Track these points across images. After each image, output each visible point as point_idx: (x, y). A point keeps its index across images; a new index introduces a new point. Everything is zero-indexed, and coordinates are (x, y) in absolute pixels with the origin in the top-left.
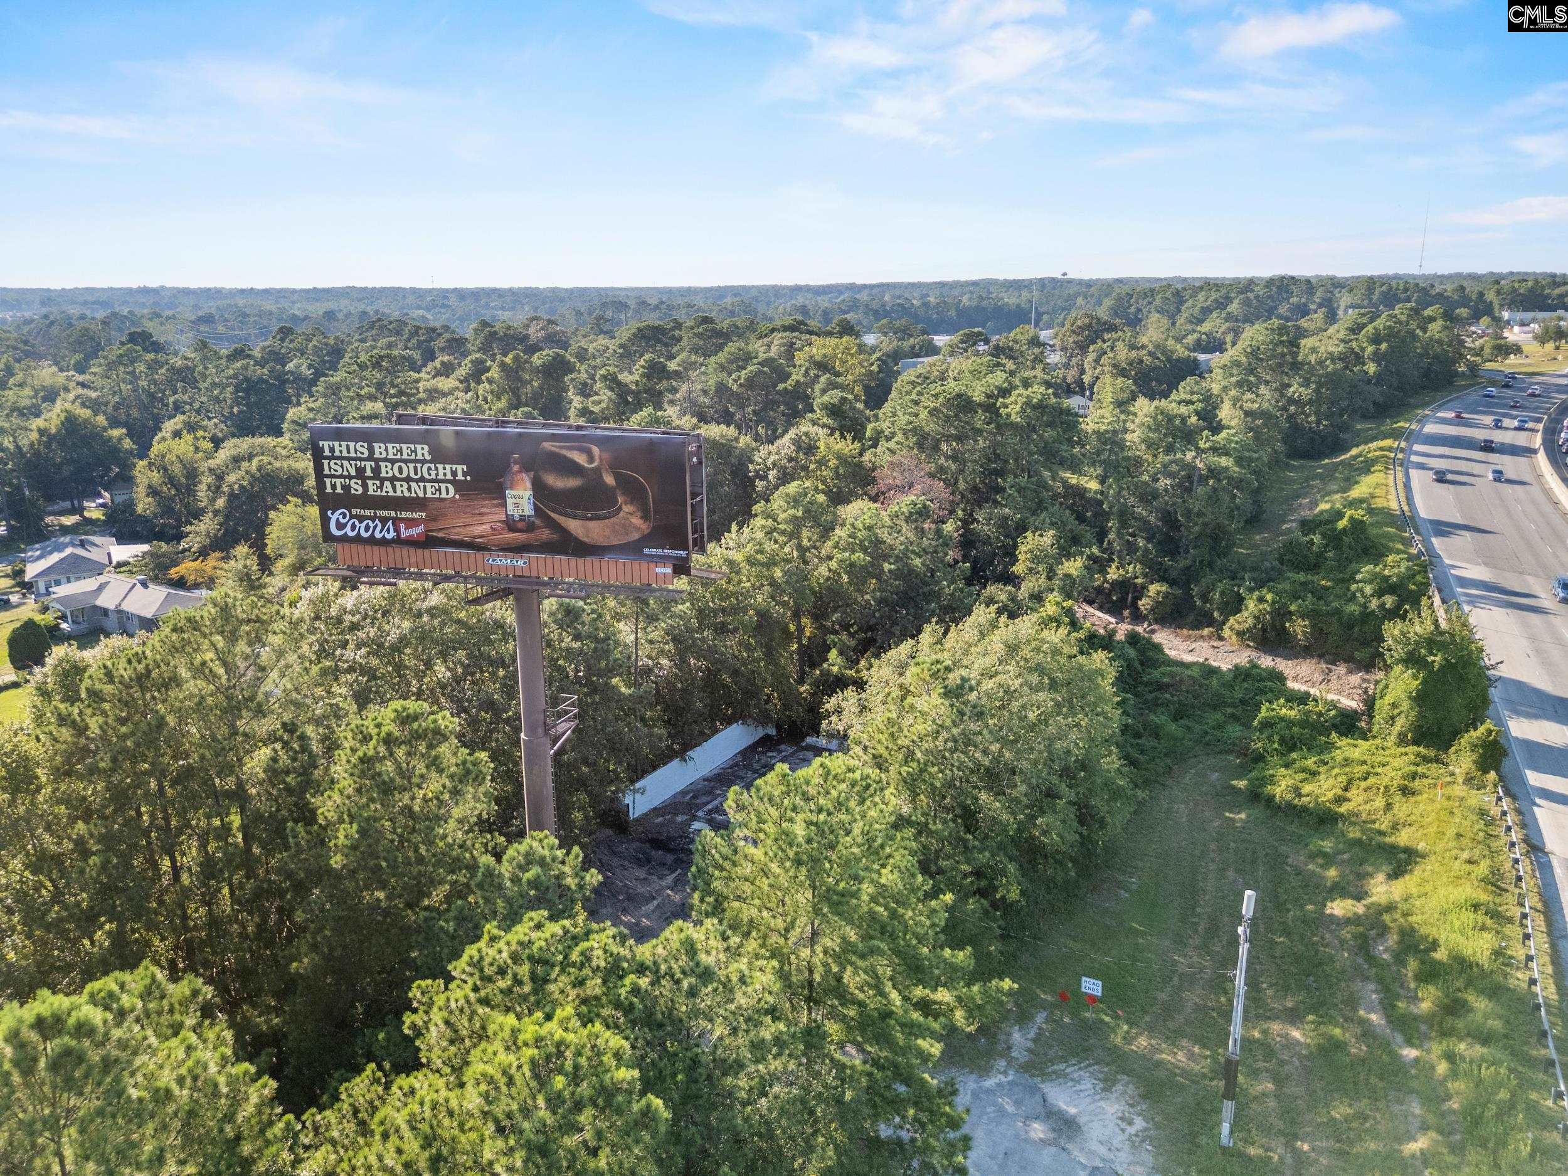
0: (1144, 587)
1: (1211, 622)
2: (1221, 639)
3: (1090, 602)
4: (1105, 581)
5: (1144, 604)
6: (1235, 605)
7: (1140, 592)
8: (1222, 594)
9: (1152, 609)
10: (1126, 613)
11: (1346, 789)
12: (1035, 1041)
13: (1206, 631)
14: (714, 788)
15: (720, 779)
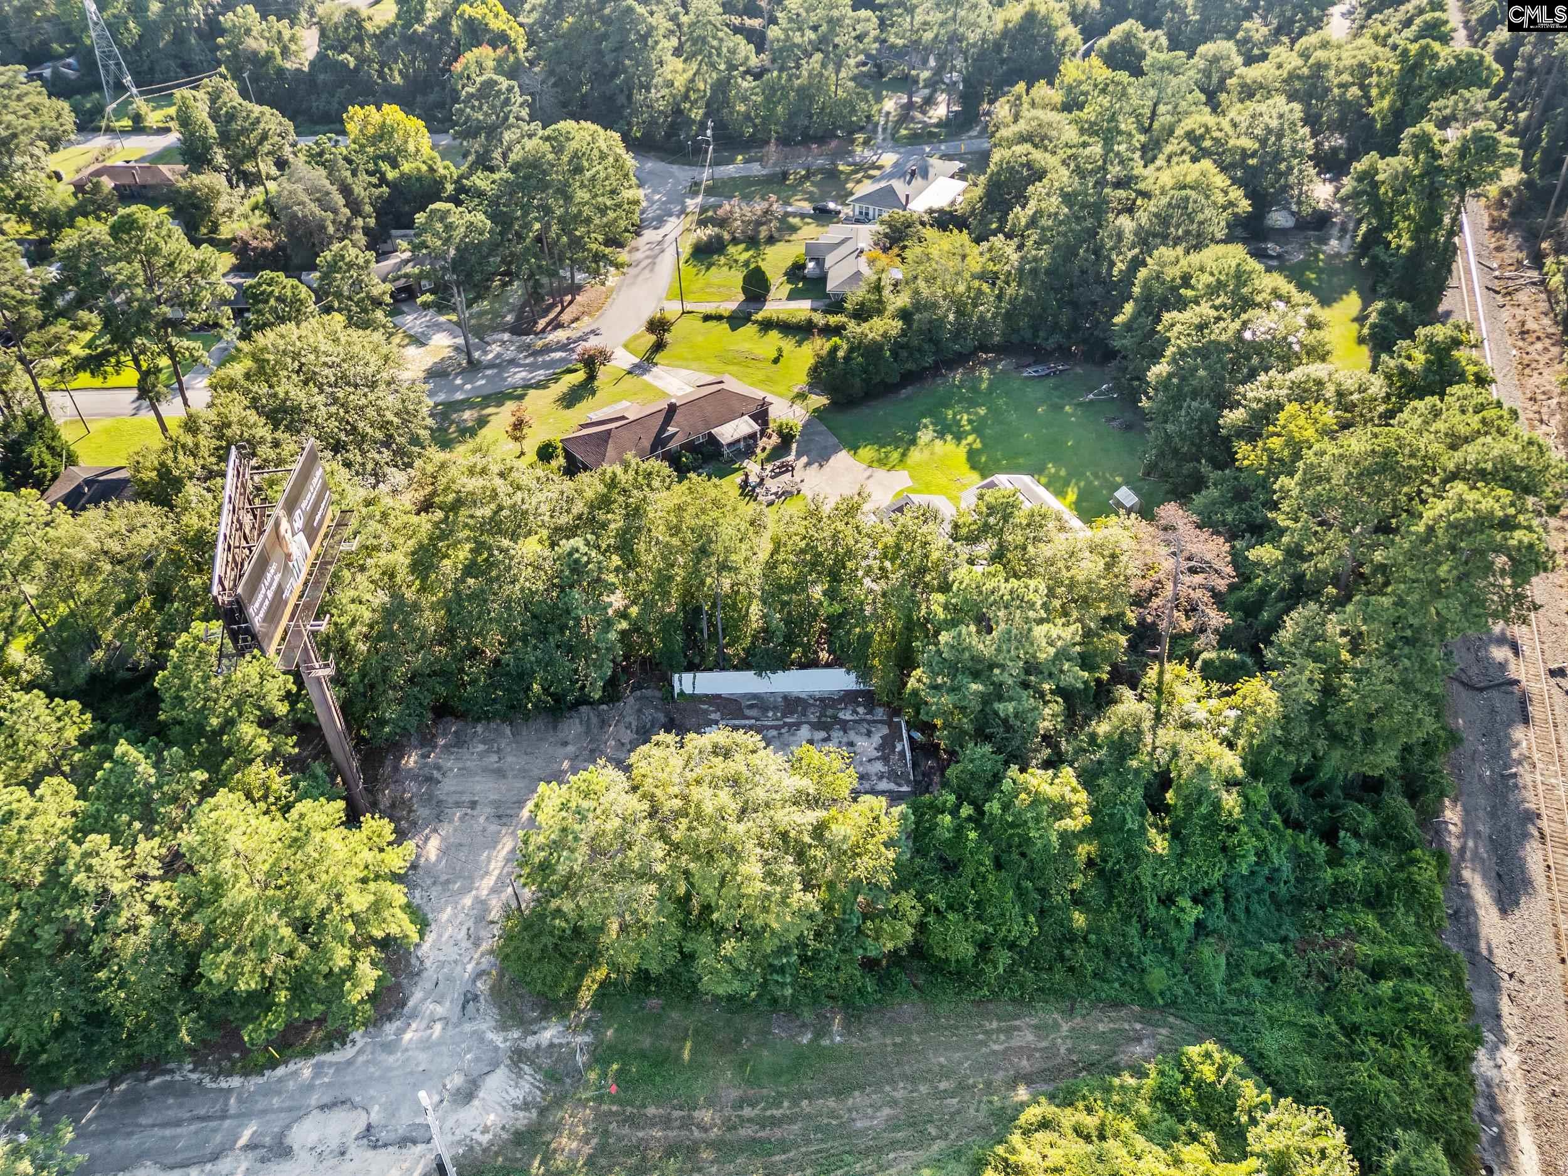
12: (551, 1046)
14: (775, 708)
15: (792, 704)
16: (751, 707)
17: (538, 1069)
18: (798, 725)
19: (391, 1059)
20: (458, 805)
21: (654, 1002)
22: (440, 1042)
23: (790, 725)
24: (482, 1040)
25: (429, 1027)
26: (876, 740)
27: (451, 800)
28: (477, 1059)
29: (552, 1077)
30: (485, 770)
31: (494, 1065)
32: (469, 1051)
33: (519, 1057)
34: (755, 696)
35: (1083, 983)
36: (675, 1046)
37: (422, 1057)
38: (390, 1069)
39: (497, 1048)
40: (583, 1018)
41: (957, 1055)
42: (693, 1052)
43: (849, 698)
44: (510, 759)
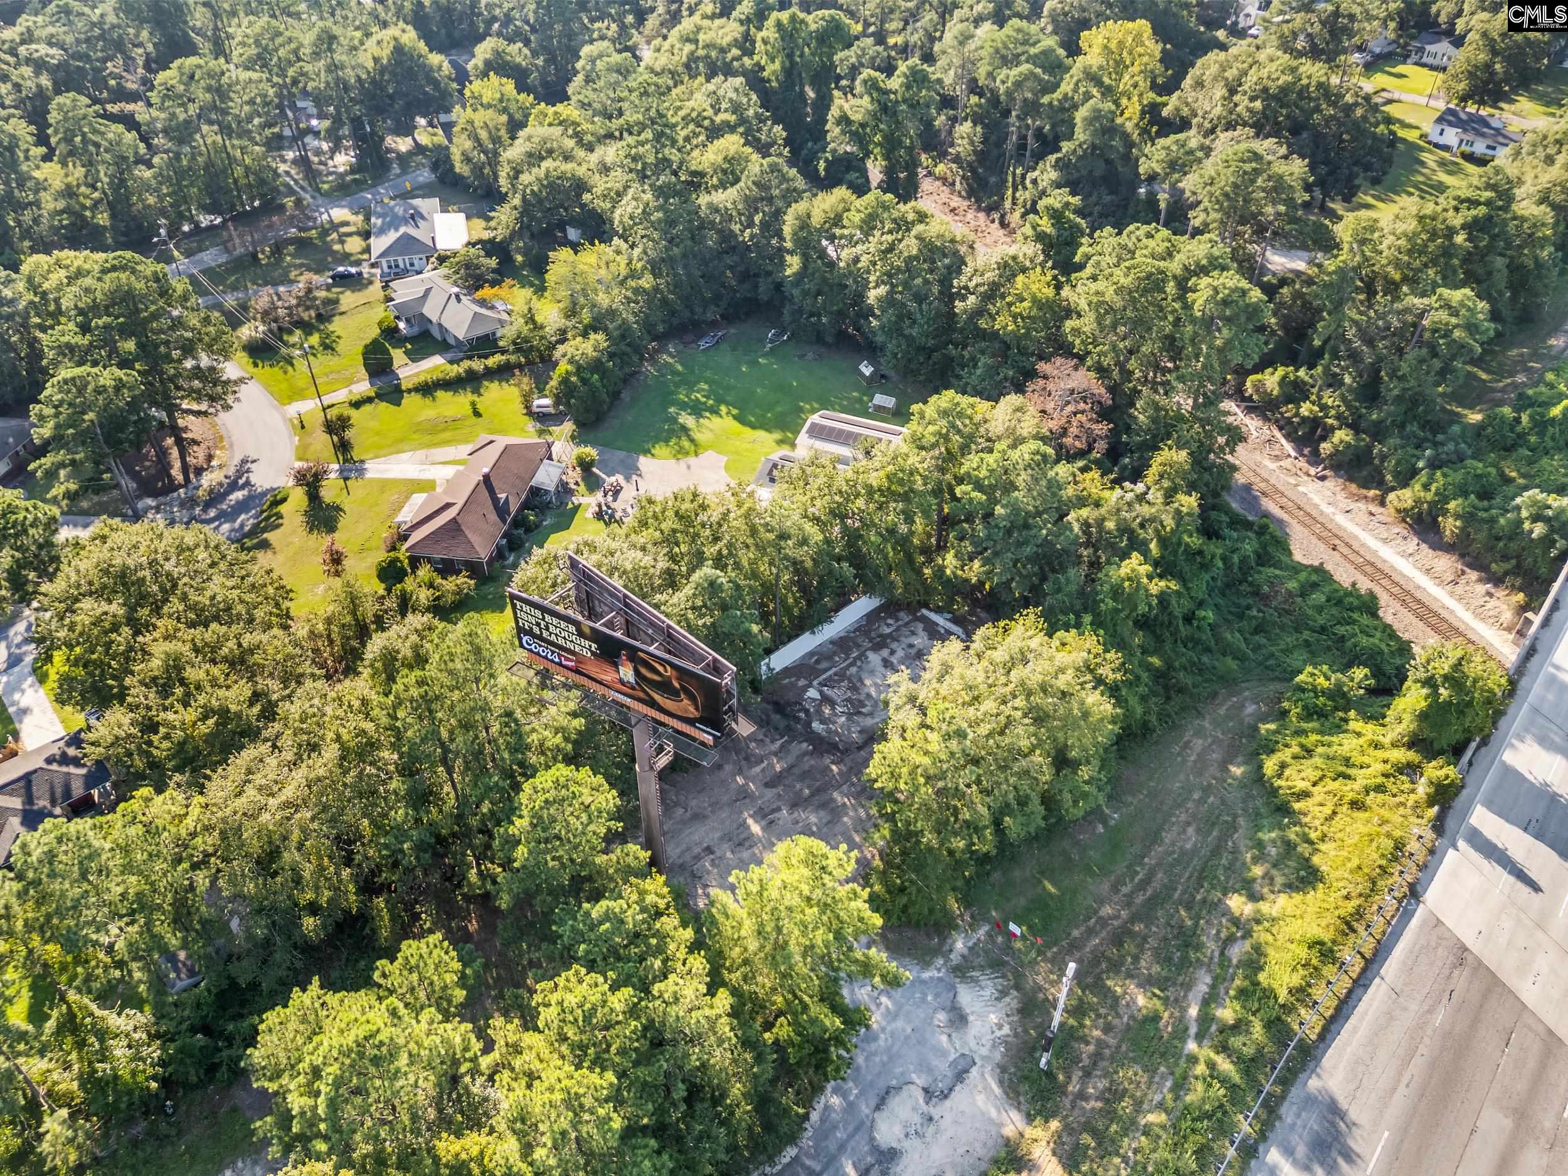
0: (1332, 429)
1: (1380, 483)
2: (1383, 504)
3: (1281, 429)
4: (1297, 415)
5: (1326, 448)
6: (1405, 478)
7: (1328, 432)
8: (1398, 463)
9: (1331, 456)
10: (1306, 451)
11: (1314, 784)
12: (970, 949)
13: (1372, 493)
14: (835, 653)
15: (842, 644)
16: (817, 662)
17: (982, 968)
18: (862, 656)
19: (881, 1043)
20: (697, 858)
21: (996, 876)
22: (899, 1007)
23: (859, 658)
24: (923, 982)
25: (879, 1005)
26: (921, 633)
27: (687, 857)
28: (937, 995)
29: (996, 965)
30: (684, 823)
31: (952, 988)
32: (925, 995)
33: (961, 971)
34: (811, 654)
35: (1192, 695)
36: (1039, 890)
37: (899, 1024)
38: (888, 1049)
39: (940, 979)
40: (967, 918)
41: (1182, 777)
42: (1054, 884)
43: (872, 617)
44: (693, 803)
